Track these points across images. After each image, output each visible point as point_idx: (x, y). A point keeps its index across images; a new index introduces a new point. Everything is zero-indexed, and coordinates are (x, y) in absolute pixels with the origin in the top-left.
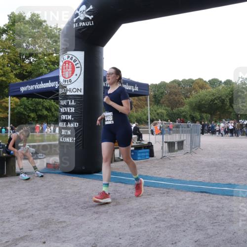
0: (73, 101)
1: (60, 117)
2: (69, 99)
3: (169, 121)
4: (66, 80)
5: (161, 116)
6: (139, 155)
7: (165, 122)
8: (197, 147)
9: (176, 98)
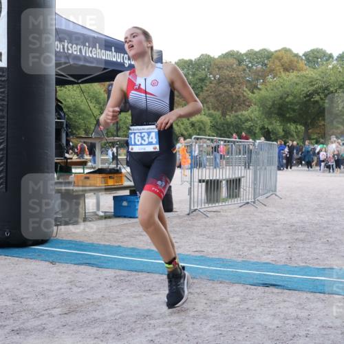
5: (200, 129)
8: (269, 191)
9: (232, 89)
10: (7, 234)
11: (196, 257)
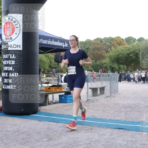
0: (14, 55)
1: (3, 69)
2: (10, 53)
3: (93, 71)
4: (8, 37)
5: (87, 67)
6: (68, 99)
7: (90, 72)
8: (115, 91)
9: (99, 52)
10: (23, 110)
11: (92, 118)
